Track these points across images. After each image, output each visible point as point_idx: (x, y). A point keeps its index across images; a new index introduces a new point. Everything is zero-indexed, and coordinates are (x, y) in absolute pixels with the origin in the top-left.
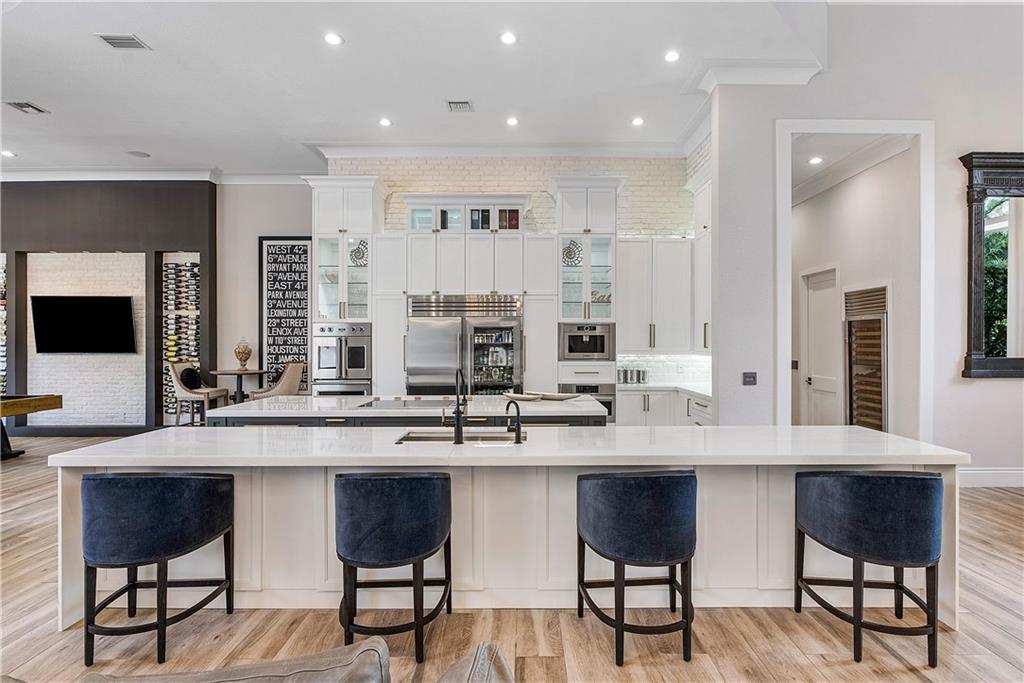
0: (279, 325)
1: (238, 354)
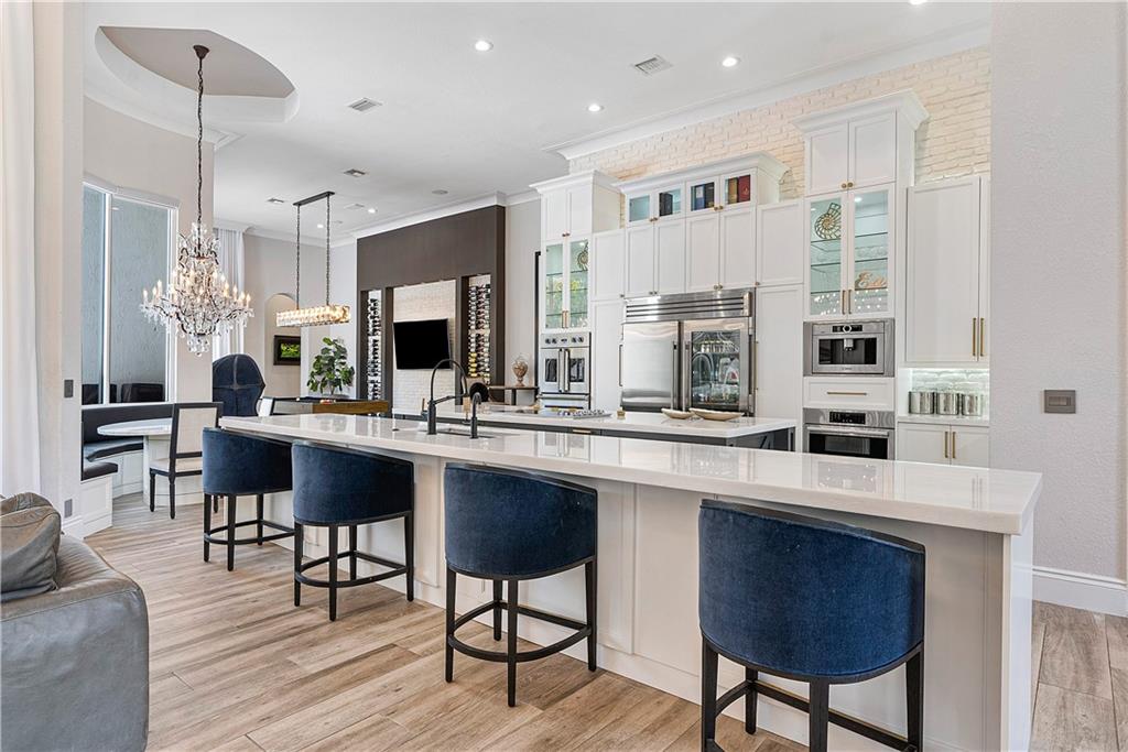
1: (518, 371)
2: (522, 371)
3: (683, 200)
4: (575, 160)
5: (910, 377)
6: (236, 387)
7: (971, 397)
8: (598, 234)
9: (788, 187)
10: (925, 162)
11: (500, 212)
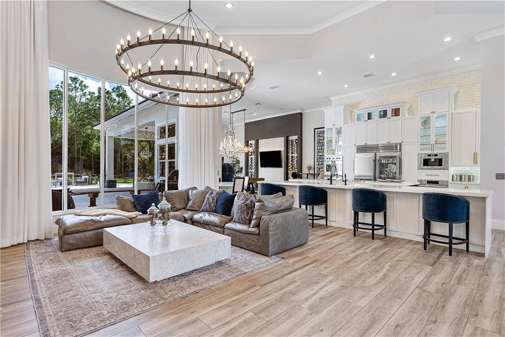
0: (320, 158)
1: (307, 168)
2: (310, 168)
3: (376, 115)
4: (334, 100)
5: (453, 170)
6: (228, 173)
7: (473, 176)
8: (346, 125)
9: (411, 111)
10: (458, 104)
11: (301, 114)
